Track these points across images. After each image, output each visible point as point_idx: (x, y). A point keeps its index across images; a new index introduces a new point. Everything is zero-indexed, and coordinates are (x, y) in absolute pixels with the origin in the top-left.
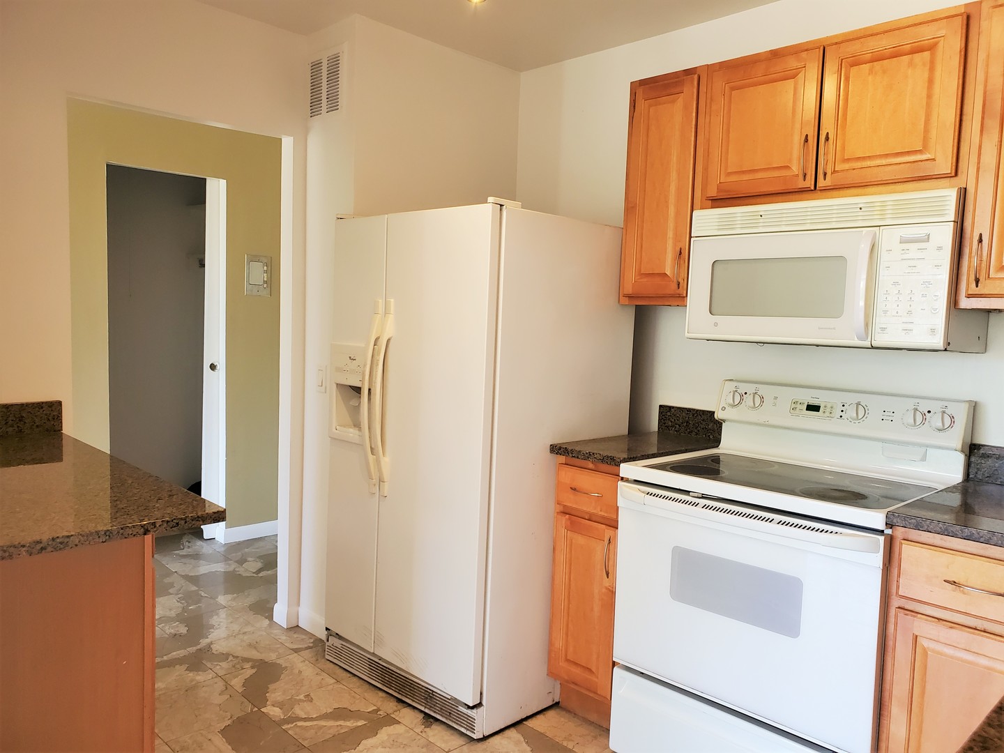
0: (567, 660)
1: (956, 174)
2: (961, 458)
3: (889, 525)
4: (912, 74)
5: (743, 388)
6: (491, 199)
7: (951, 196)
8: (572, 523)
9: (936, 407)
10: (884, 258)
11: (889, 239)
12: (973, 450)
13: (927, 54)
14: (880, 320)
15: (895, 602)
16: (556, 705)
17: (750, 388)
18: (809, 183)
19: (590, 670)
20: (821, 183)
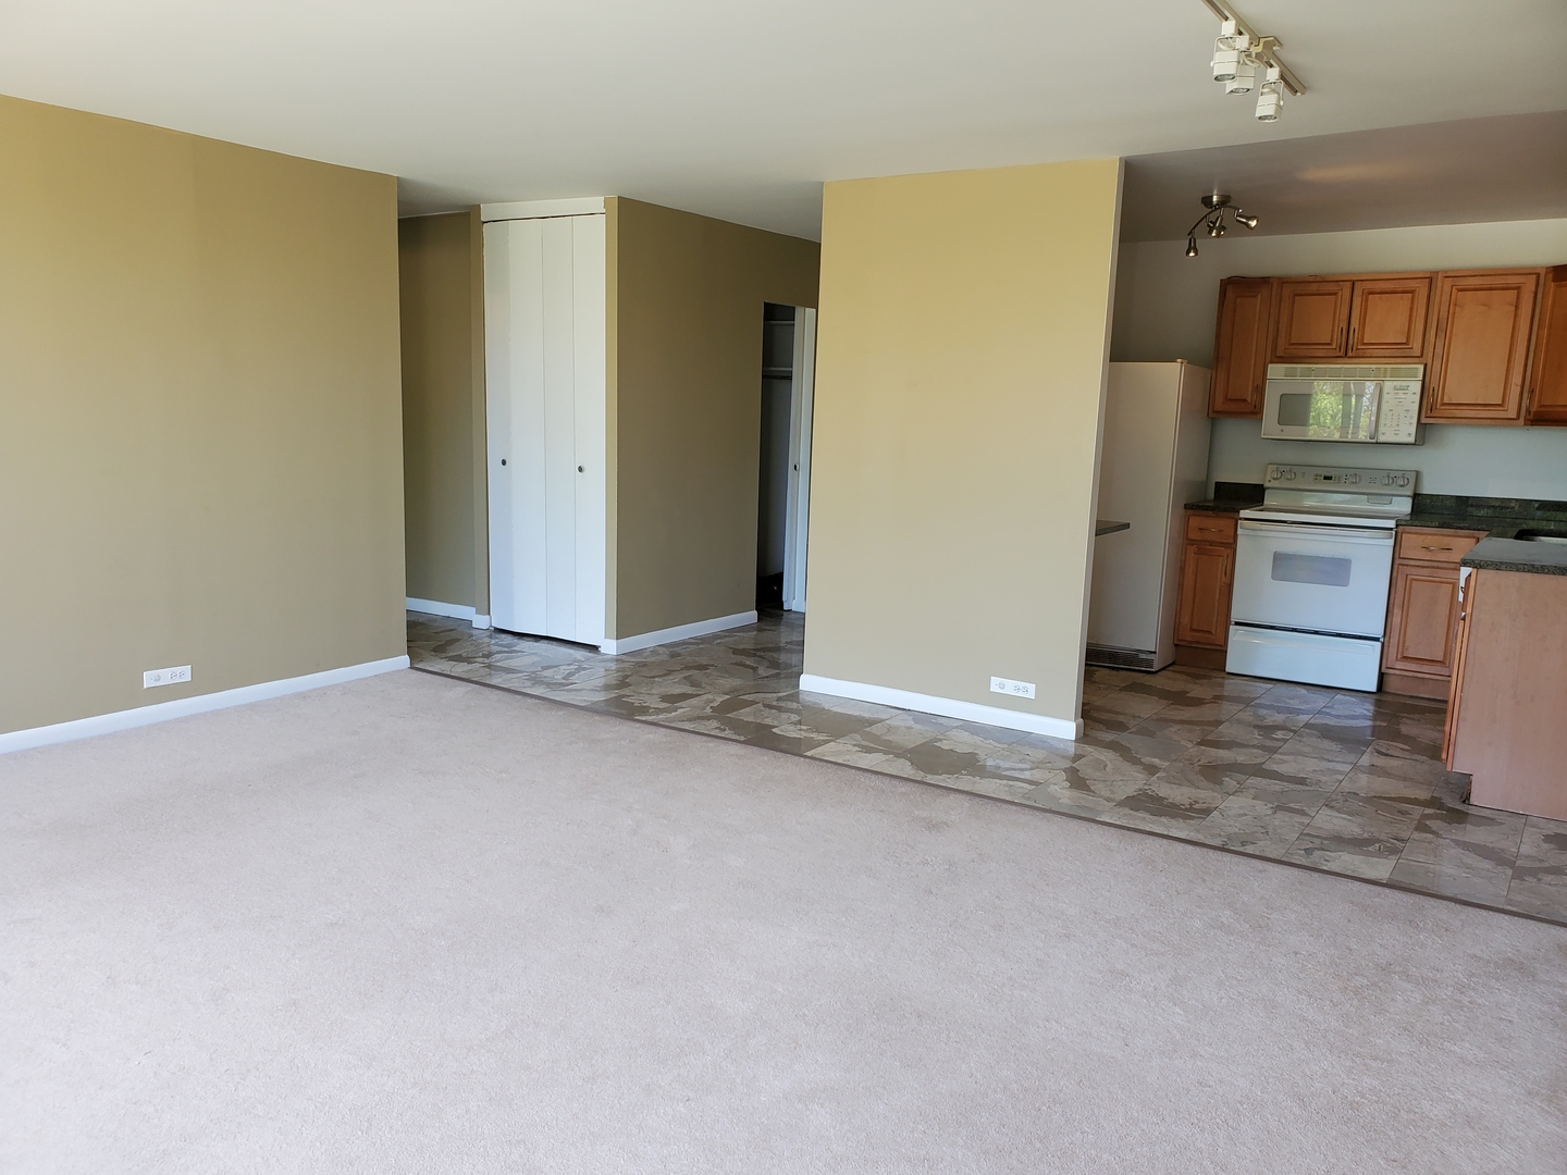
0: (1192, 630)
1: (1422, 356)
2: (1410, 500)
3: (1397, 526)
4: (1403, 302)
5: (1282, 468)
6: (1179, 360)
7: (1422, 367)
8: (1199, 549)
9: (1399, 474)
10: (1386, 397)
11: (1388, 386)
12: (1416, 497)
13: (1410, 295)
14: (1382, 429)
15: (1397, 561)
16: (1173, 663)
17: (1287, 468)
18: (1342, 354)
19: (1210, 632)
20: (1350, 354)
